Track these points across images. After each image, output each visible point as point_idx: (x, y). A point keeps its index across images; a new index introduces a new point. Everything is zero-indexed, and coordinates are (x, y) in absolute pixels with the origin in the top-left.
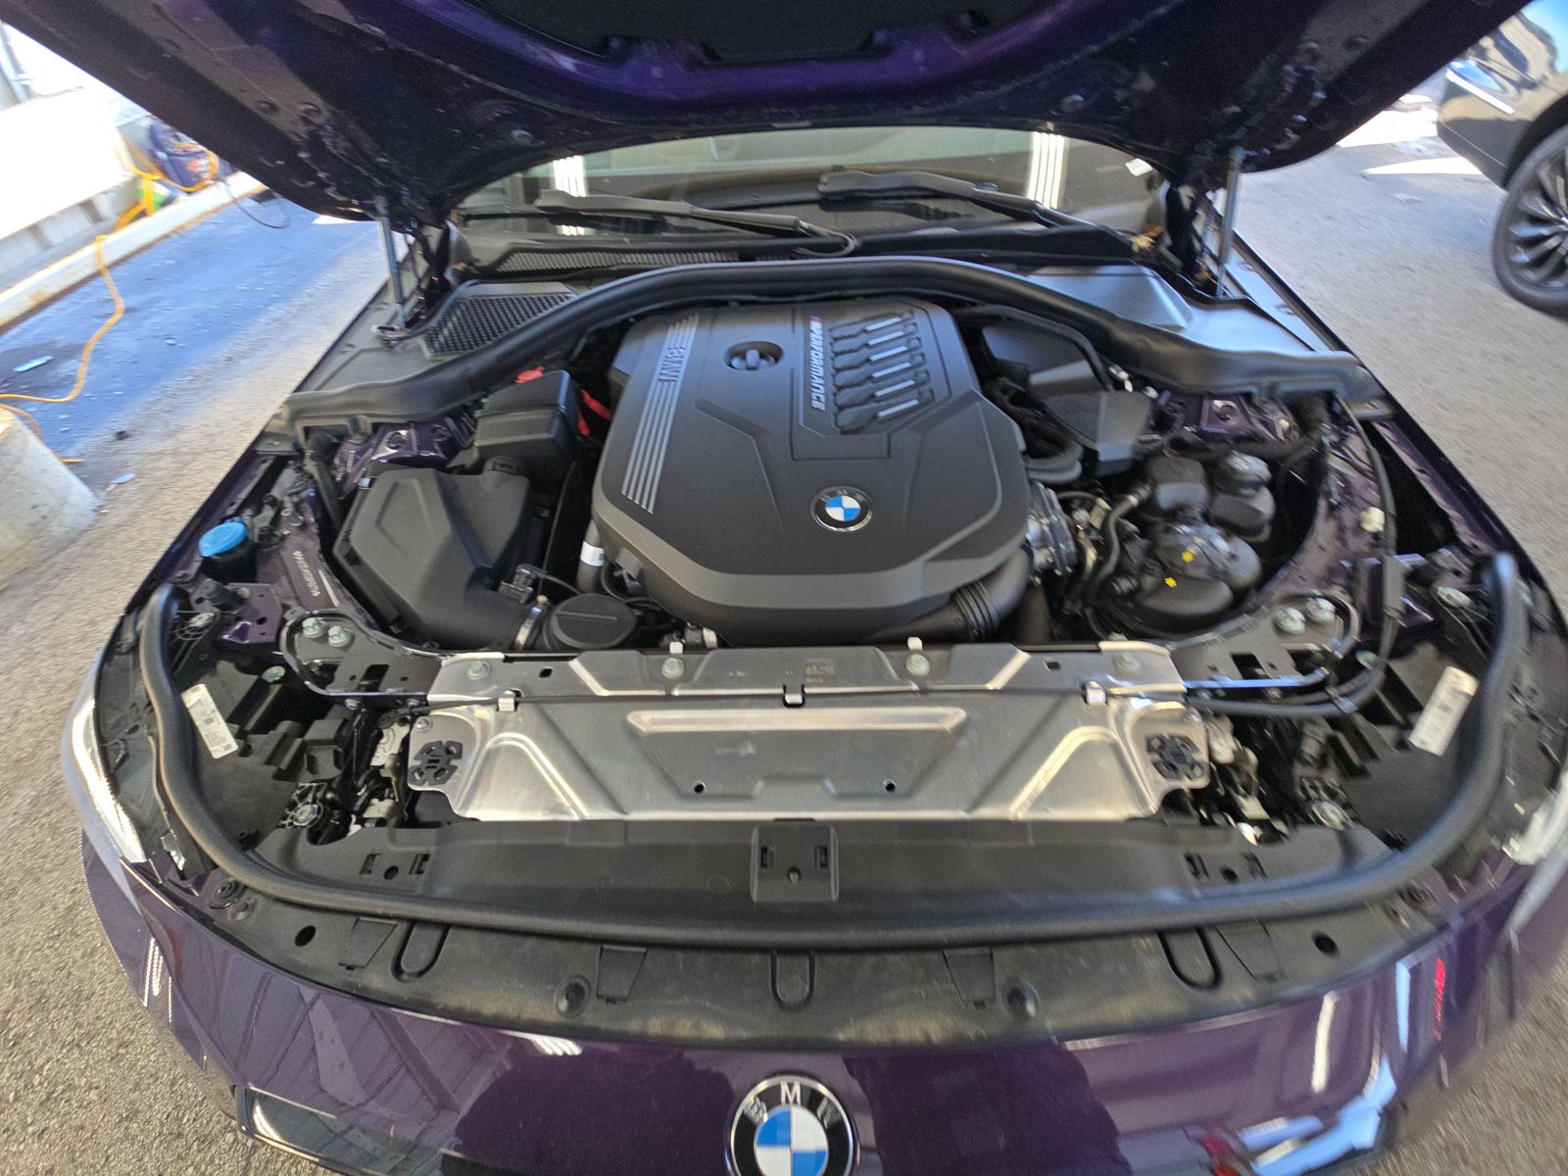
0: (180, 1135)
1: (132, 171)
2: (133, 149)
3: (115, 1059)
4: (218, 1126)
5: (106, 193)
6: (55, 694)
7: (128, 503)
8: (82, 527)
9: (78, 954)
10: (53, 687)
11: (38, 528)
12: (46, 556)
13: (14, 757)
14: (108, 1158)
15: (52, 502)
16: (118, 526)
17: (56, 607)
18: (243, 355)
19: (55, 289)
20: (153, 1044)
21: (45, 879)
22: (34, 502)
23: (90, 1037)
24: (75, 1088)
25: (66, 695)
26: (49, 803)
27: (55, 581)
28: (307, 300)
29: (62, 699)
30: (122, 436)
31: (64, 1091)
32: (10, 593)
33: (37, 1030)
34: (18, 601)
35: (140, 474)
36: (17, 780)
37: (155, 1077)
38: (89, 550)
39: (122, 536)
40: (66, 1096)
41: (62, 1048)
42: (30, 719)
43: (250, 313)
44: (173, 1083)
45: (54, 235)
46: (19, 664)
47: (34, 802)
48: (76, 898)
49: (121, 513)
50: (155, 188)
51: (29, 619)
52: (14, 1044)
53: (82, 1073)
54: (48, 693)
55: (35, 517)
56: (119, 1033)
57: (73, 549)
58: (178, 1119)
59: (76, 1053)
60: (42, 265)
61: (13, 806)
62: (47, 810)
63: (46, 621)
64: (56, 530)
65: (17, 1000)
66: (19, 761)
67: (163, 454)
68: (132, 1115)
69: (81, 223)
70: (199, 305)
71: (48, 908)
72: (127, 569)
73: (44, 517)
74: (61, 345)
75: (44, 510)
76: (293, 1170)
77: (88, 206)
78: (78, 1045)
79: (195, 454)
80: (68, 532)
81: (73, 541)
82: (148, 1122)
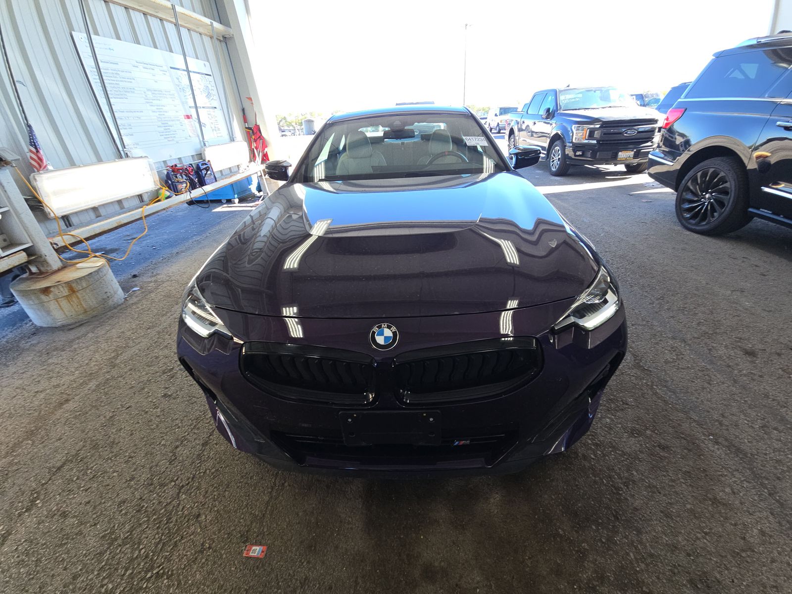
0: (152, 484)
1: (160, 186)
2: (161, 179)
3: (127, 462)
4: (168, 481)
5: (147, 193)
6: (107, 353)
7: (136, 297)
8: (120, 303)
9: (114, 431)
10: (106, 352)
11: (105, 301)
12: (105, 312)
13: (89, 373)
14: (118, 494)
15: (112, 292)
16: (133, 304)
17: (107, 328)
18: (182, 252)
19: (126, 221)
20: (143, 456)
21: (101, 408)
22: (106, 291)
23: (116, 456)
24: (107, 472)
25: (112, 354)
26: (104, 386)
27: (107, 320)
28: (208, 235)
29: (110, 355)
30: (135, 276)
31: (101, 474)
32: (88, 324)
33: (92, 456)
34: (92, 326)
35: (142, 288)
36: (89, 380)
37: (143, 467)
38: (121, 311)
39: (134, 307)
40: (102, 476)
41: (104, 460)
42: (96, 361)
43: (186, 239)
44: (151, 468)
45: (126, 205)
46: (92, 345)
47: (97, 386)
48: (115, 414)
49: (135, 300)
50: (165, 192)
51: (96, 331)
52: (80, 461)
53: (111, 467)
54: (104, 353)
55: (105, 297)
56: (129, 454)
57: (116, 311)
58: (152, 479)
59: (110, 461)
60: (120, 214)
61: (88, 387)
62: (103, 388)
63: (103, 332)
64: (111, 303)
65: (84, 446)
66: (91, 374)
67: (151, 282)
68: (132, 479)
69: (137, 202)
70: (165, 237)
71: (102, 417)
72: (136, 316)
73: (108, 297)
74: (108, 249)
75: (109, 294)
76: (198, 492)
77: (140, 196)
78: (111, 459)
79: (163, 282)
80: (114, 304)
81: (115, 308)
82: (138, 481)
